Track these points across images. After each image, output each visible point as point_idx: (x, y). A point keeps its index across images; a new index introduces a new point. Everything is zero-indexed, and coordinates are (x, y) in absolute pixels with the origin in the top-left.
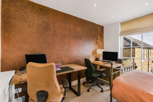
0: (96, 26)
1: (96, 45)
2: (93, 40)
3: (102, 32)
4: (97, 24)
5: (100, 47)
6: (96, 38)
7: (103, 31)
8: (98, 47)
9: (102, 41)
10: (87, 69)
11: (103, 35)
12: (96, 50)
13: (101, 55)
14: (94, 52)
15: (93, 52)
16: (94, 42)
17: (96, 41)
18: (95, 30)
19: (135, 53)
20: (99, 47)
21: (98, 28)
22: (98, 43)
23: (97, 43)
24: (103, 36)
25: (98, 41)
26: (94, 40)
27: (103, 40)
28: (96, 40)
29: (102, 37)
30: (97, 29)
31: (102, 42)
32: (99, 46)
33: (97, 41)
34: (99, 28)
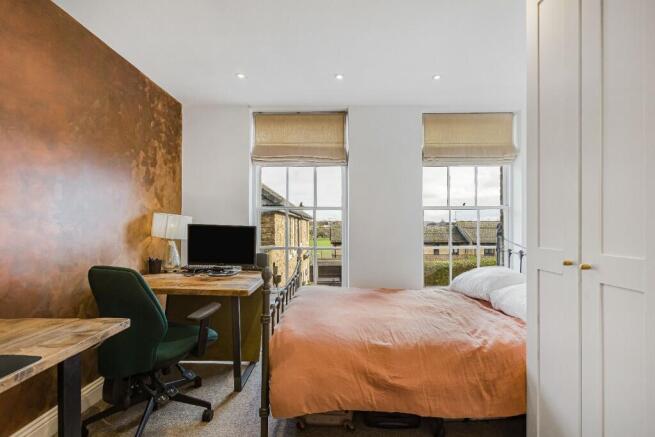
0: (147, 89)
1: (148, 191)
2: (131, 162)
3: (176, 130)
4: (151, 83)
5: (165, 201)
6: (146, 152)
7: (180, 126)
8: (156, 200)
9: (174, 173)
10: (128, 326)
11: (180, 146)
12: (144, 217)
13: (173, 244)
14: (138, 231)
15: (129, 228)
16: (137, 174)
17: (144, 168)
18: (140, 107)
19: (273, 233)
20: (162, 206)
21: (156, 102)
22: (158, 184)
23: (150, 181)
24: (180, 151)
25: (158, 172)
26: (134, 163)
27: (178, 168)
28: (144, 163)
29: (174, 154)
30: (153, 109)
31: (174, 180)
32: (160, 199)
33: (152, 169)
34: (160, 106)
